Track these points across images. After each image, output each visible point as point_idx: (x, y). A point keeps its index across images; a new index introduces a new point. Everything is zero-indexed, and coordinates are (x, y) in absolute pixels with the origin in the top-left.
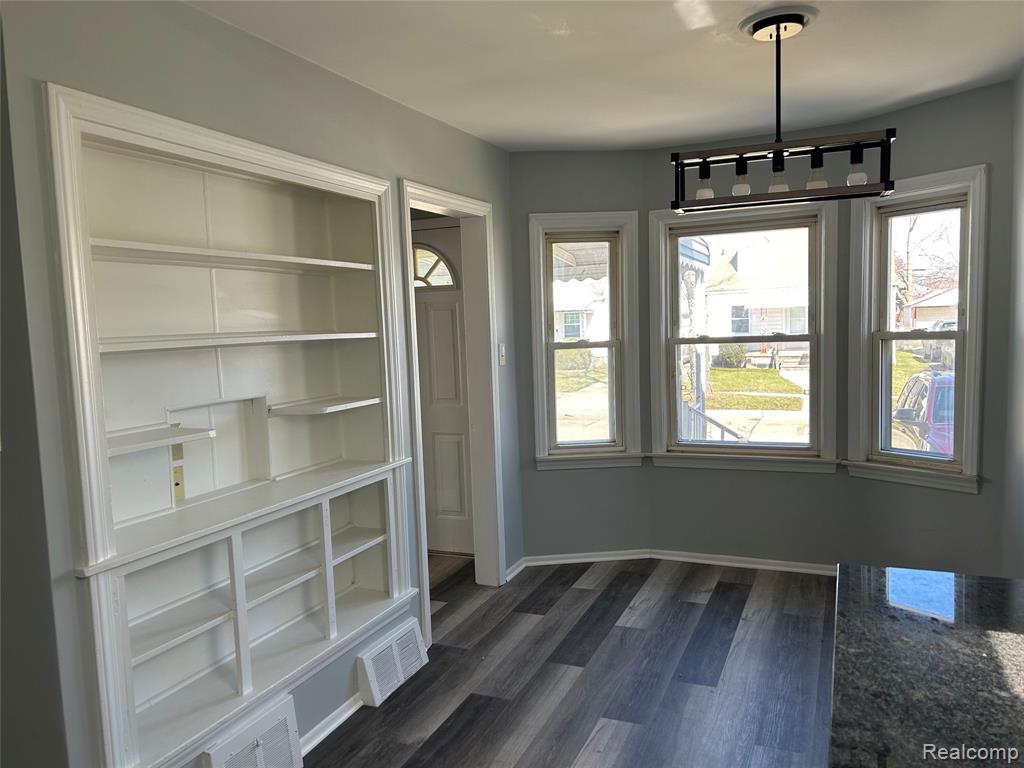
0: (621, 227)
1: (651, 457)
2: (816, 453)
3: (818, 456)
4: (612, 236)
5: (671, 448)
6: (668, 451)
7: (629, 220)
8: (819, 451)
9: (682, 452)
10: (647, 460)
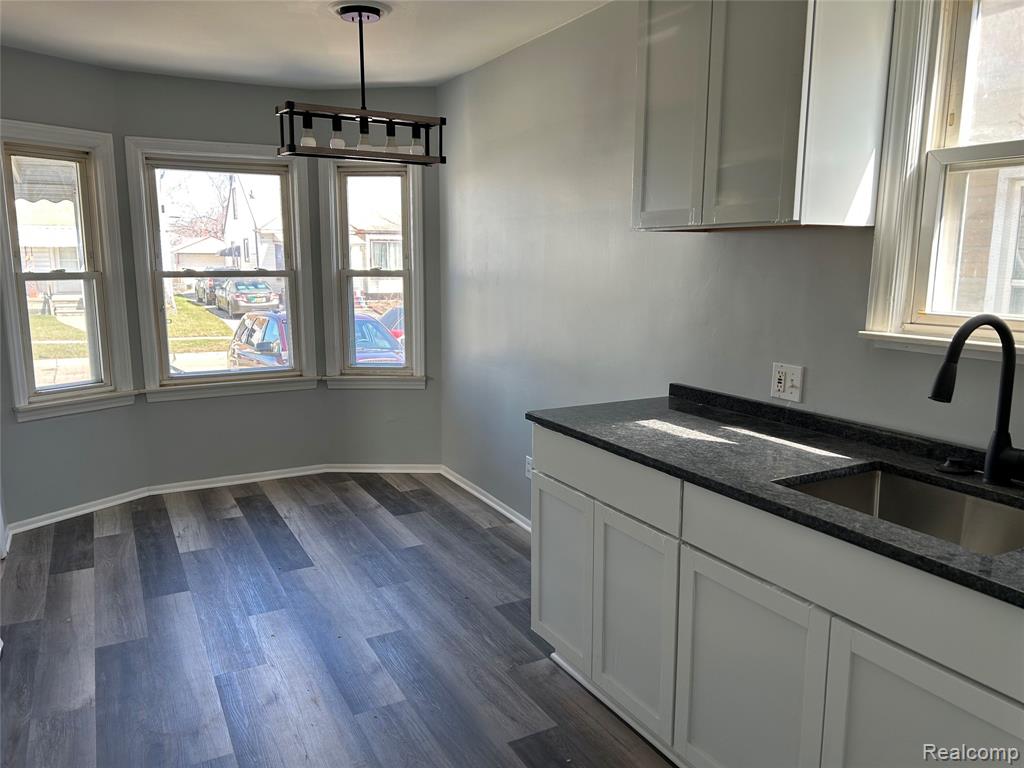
0: (94, 148)
1: (145, 394)
2: (299, 373)
3: (301, 376)
4: (83, 157)
5: (165, 382)
6: (161, 386)
7: (103, 143)
8: (301, 371)
9: (176, 385)
10: (141, 397)
